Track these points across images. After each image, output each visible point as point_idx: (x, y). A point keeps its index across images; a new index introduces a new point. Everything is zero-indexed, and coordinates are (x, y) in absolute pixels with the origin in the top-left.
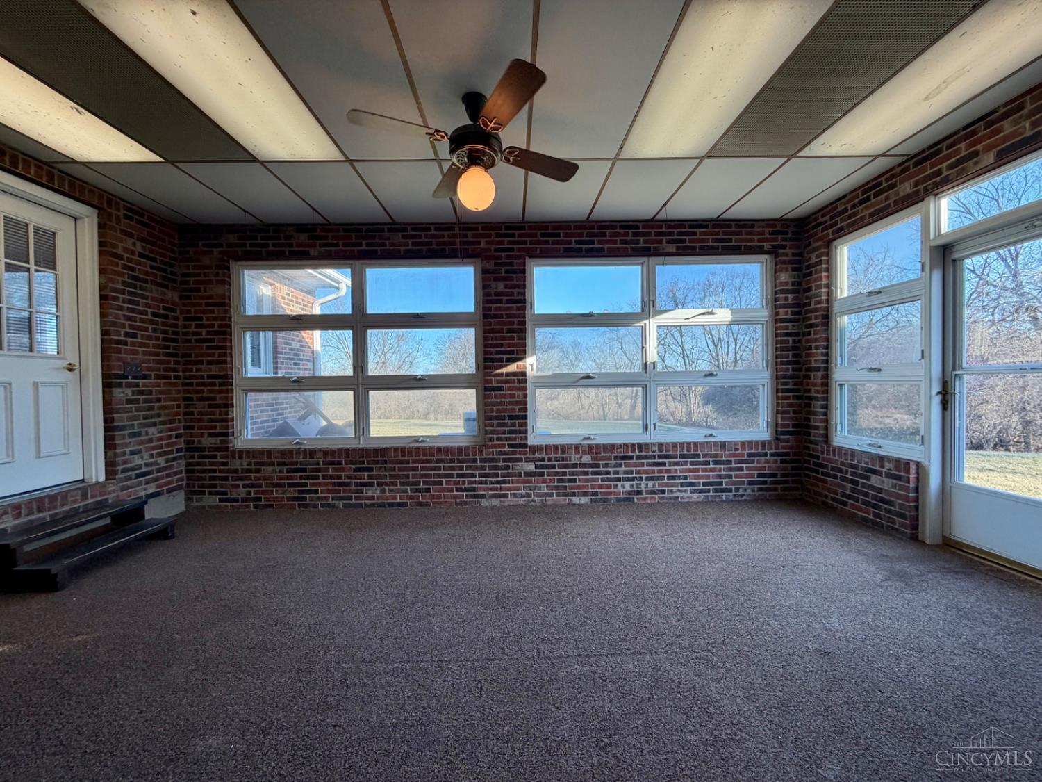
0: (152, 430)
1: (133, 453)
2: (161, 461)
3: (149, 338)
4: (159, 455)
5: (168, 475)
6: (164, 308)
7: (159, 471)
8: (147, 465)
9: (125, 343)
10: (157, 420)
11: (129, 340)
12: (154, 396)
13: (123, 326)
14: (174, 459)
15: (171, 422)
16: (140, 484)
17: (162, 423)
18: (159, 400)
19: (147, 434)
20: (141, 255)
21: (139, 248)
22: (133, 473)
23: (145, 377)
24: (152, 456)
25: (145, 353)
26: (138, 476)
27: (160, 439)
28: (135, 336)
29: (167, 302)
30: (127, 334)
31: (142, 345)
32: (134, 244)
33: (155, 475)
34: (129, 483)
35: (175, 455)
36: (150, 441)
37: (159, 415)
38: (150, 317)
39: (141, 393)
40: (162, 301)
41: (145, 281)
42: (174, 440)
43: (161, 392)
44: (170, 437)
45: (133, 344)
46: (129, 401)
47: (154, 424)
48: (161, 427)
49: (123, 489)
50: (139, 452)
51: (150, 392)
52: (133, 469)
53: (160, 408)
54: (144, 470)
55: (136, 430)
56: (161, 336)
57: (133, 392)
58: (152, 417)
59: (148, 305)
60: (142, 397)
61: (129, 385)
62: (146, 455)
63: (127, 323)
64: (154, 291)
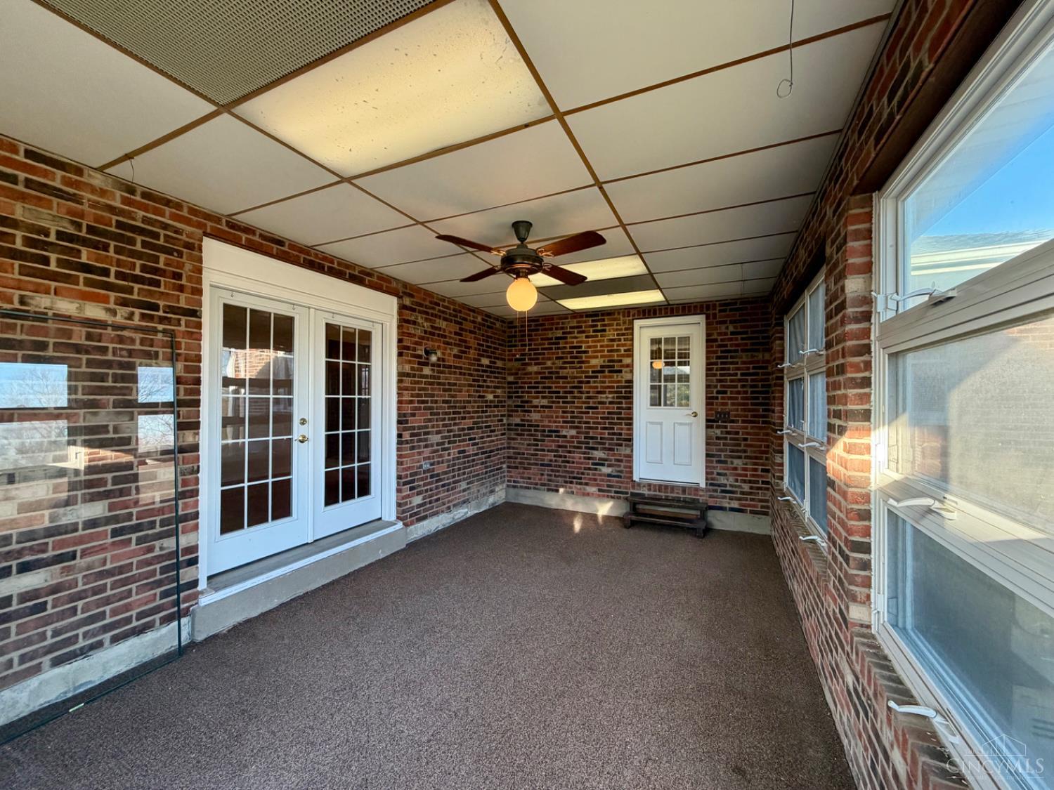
0: (738, 463)
1: (719, 474)
2: (746, 487)
3: (738, 393)
4: (745, 481)
5: (752, 500)
6: (754, 368)
7: (743, 493)
8: (731, 486)
9: (717, 398)
10: (743, 455)
11: (720, 396)
12: (740, 436)
13: (716, 386)
14: (759, 488)
15: (756, 458)
16: (724, 498)
17: (746, 457)
18: (745, 439)
19: (732, 463)
20: (732, 333)
21: (731, 328)
22: (719, 489)
23: (733, 421)
24: (737, 481)
25: (733, 404)
26: (723, 491)
27: (745, 469)
28: (725, 392)
29: (758, 362)
30: (718, 392)
31: (730, 398)
32: (727, 328)
33: (739, 495)
34: (715, 494)
35: (760, 485)
36: (735, 469)
37: (745, 451)
38: (739, 377)
39: (728, 433)
40: (750, 363)
41: (736, 351)
42: (759, 473)
43: (748, 434)
44: (756, 470)
45: (723, 398)
46: (718, 438)
47: (740, 457)
48: (745, 461)
49: (711, 497)
50: (725, 475)
51: (737, 433)
52: (719, 486)
53: (746, 445)
54: (728, 488)
55: (723, 459)
56: (749, 390)
57: (722, 432)
58: (738, 451)
59: (738, 369)
60: (729, 436)
61: (718, 427)
62: (731, 479)
63: (719, 384)
64: (745, 357)
